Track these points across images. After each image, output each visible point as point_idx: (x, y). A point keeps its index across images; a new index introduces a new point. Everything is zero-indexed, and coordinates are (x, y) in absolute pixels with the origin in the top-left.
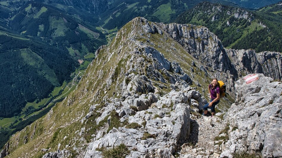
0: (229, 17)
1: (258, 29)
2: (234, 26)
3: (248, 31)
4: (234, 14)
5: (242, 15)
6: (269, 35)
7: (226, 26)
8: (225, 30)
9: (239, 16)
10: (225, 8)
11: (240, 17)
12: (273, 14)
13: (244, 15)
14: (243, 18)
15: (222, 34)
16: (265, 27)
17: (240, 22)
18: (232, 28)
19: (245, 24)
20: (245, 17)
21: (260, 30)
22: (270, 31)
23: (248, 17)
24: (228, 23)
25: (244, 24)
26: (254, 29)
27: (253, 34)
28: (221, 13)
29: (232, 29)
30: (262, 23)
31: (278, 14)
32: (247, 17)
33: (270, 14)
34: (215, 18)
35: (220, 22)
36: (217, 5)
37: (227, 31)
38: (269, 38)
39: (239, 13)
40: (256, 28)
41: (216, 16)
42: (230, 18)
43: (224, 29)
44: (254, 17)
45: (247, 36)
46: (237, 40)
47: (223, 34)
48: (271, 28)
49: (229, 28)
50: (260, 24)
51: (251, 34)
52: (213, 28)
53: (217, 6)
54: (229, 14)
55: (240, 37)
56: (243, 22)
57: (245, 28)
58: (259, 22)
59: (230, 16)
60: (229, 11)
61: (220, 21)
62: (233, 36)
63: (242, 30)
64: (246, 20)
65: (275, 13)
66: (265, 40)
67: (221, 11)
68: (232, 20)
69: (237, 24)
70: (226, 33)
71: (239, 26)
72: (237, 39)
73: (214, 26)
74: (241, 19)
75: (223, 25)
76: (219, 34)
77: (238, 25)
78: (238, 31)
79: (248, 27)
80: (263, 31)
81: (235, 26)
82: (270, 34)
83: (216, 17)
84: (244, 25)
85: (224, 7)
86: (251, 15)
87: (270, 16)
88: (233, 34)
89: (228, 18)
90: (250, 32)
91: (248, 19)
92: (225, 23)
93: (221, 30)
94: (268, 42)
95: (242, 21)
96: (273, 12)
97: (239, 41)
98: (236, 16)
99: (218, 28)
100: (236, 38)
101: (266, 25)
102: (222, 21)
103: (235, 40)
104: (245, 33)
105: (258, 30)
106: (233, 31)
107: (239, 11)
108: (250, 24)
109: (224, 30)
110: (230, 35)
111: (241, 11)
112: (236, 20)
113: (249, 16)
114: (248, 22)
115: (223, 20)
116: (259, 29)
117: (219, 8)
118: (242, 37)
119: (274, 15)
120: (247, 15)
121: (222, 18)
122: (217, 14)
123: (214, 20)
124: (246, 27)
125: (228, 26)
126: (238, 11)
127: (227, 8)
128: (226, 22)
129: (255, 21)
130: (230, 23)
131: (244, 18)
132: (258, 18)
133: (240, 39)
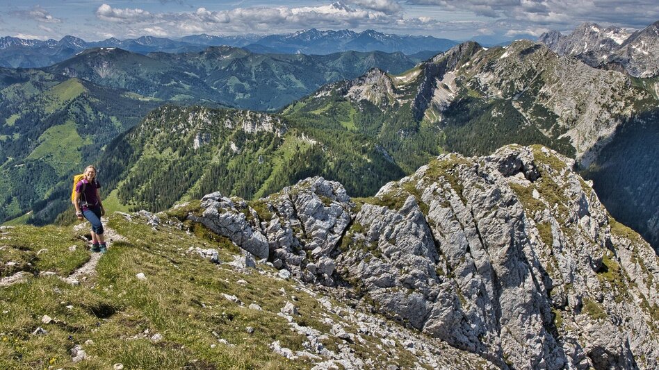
0: (231, 133)
1: (303, 150)
2: (248, 152)
3: (282, 158)
4: (240, 124)
5: (260, 124)
6: (328, 158)
7: (231, 153)
8: (232, 164)
9: (254, 128)
10: (217, 114)
11: (257, 129)
12: (314, 115)
13: (263, 124)
14: (263, 132)
15: (227, 173)
16: (315, 142)
17: (261, 141)
18: (245, 155)
19: (273, 143)
20: (267, 127)
21: (308, 151)
22: (328, 150)
23: (273, 128)
24: (233, 147)
25: (269, 144)
26: (293, 152)
27: (295, 161)
28: (212, 127)
29: (247, 159)
30: (305, 135)
31: (321, 114)
32: (271, 128)
33: (309, 116)
34: (201, 140)
35: (215, 148)
36: (197, 110)
37: (236, 166)
38: (330, 164)
39: (251, 120)
40: (298, 148)
41: (201, 136)
42: (235, 135)
43: (227, 161)
44: (288, 124)
45: (285, 170)
46: (266, 182)
47: (230, 174)
48: (327, 144)
49: (239, 159)
50: (303, 137)
51: (292, 163)
52: (201, 164)
53: (198, 113)
54: (230, 126)
55: (270, 175)
56: (265, 138)
57: (275, 153)
58: (299, 135)
59: (233, 129)
60: (228, 120)
61: (214, 146)
62: (253, 173)
63: (269, 156)
64: (271, 135)
65: (317, 112)
66: (325, 170)
67: (210, 123)
68: (241, 138)
69: (255, 146)
70: (237, 170)
71: (261, 150)
72: (265, 179)
73: (204, 159)
74: (260, 134)
75: (223, 154)
76: (219, 174)
77: (256, 148)
78: (261, 160)
79: (281, 148)
80: (312, 150)
81: (251, 150)
82: (329, 155)
83: (203, 137)
84: (271, 147)
85: (215, 112)
86: (279, 122)
87: (311, 120)
88: (252, 171)
89: (230, 136)
90: (288, 158)
91: (274, 130)
92: (228, 148)
93: (223, 165)
94: (331, 172)
95: (263, 138)
96: (313, 112)
97: (270, 183)
98: (248, 128)
99: (212, 162)
100: (261, 178)
101: (316, 138)
102: (219, 144)
103: (261, 183)
104: (278, 163)
105: (302, 152)
106: (250, 162)
107: (251, 116)
108: (282, 141)
109: (230, 164)
110: (247, 174)
111: (255, 116)
112: (250, 136)
113: (275, 124)
114: (277, 138)
115: (219, 141)
116: (305, 150)
117: (205, 116)
118: (274, 172)
119: (315, 117)
120: (270, 122)
121: (217, 138)
122: (203, 131)
123: (200, 144)
124: (274, 149)
125: (236, 154)
126: (249, 118)
127: (223, 113)
128: (229, 145)
129: (290, 134)
130: (239, 146)
131: (265, 131)
132: (294, 127)
133: (271, 178)
